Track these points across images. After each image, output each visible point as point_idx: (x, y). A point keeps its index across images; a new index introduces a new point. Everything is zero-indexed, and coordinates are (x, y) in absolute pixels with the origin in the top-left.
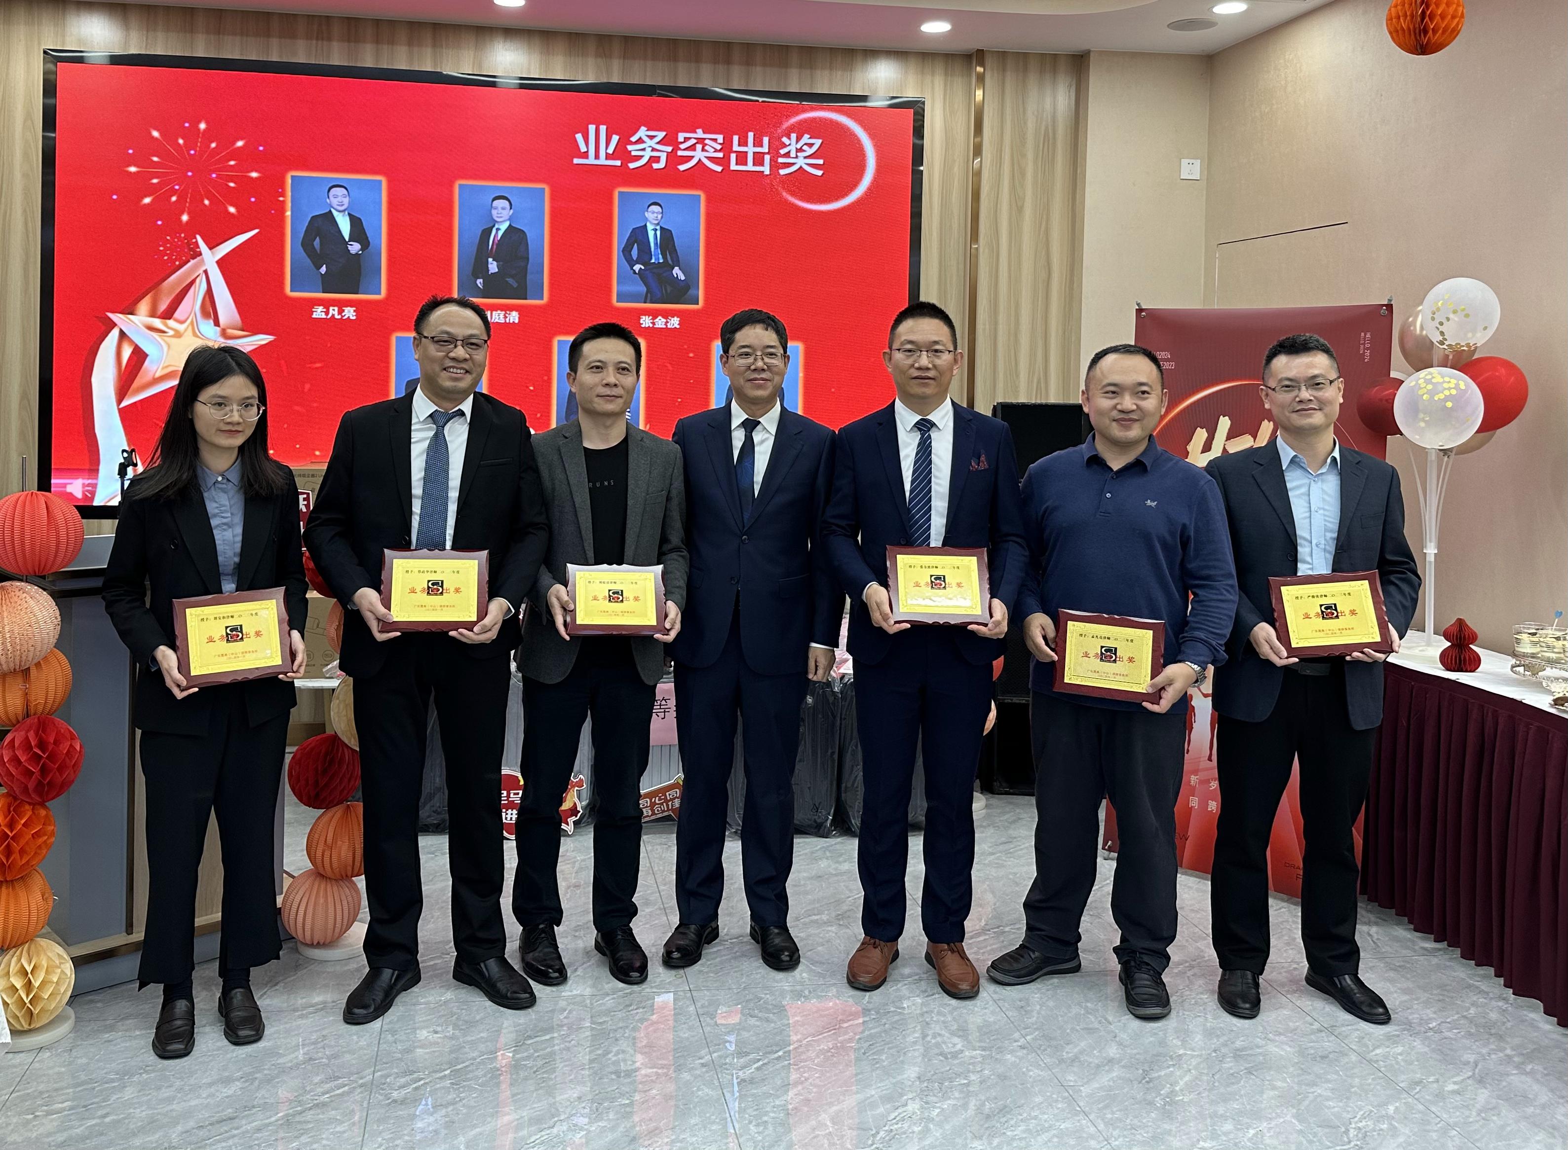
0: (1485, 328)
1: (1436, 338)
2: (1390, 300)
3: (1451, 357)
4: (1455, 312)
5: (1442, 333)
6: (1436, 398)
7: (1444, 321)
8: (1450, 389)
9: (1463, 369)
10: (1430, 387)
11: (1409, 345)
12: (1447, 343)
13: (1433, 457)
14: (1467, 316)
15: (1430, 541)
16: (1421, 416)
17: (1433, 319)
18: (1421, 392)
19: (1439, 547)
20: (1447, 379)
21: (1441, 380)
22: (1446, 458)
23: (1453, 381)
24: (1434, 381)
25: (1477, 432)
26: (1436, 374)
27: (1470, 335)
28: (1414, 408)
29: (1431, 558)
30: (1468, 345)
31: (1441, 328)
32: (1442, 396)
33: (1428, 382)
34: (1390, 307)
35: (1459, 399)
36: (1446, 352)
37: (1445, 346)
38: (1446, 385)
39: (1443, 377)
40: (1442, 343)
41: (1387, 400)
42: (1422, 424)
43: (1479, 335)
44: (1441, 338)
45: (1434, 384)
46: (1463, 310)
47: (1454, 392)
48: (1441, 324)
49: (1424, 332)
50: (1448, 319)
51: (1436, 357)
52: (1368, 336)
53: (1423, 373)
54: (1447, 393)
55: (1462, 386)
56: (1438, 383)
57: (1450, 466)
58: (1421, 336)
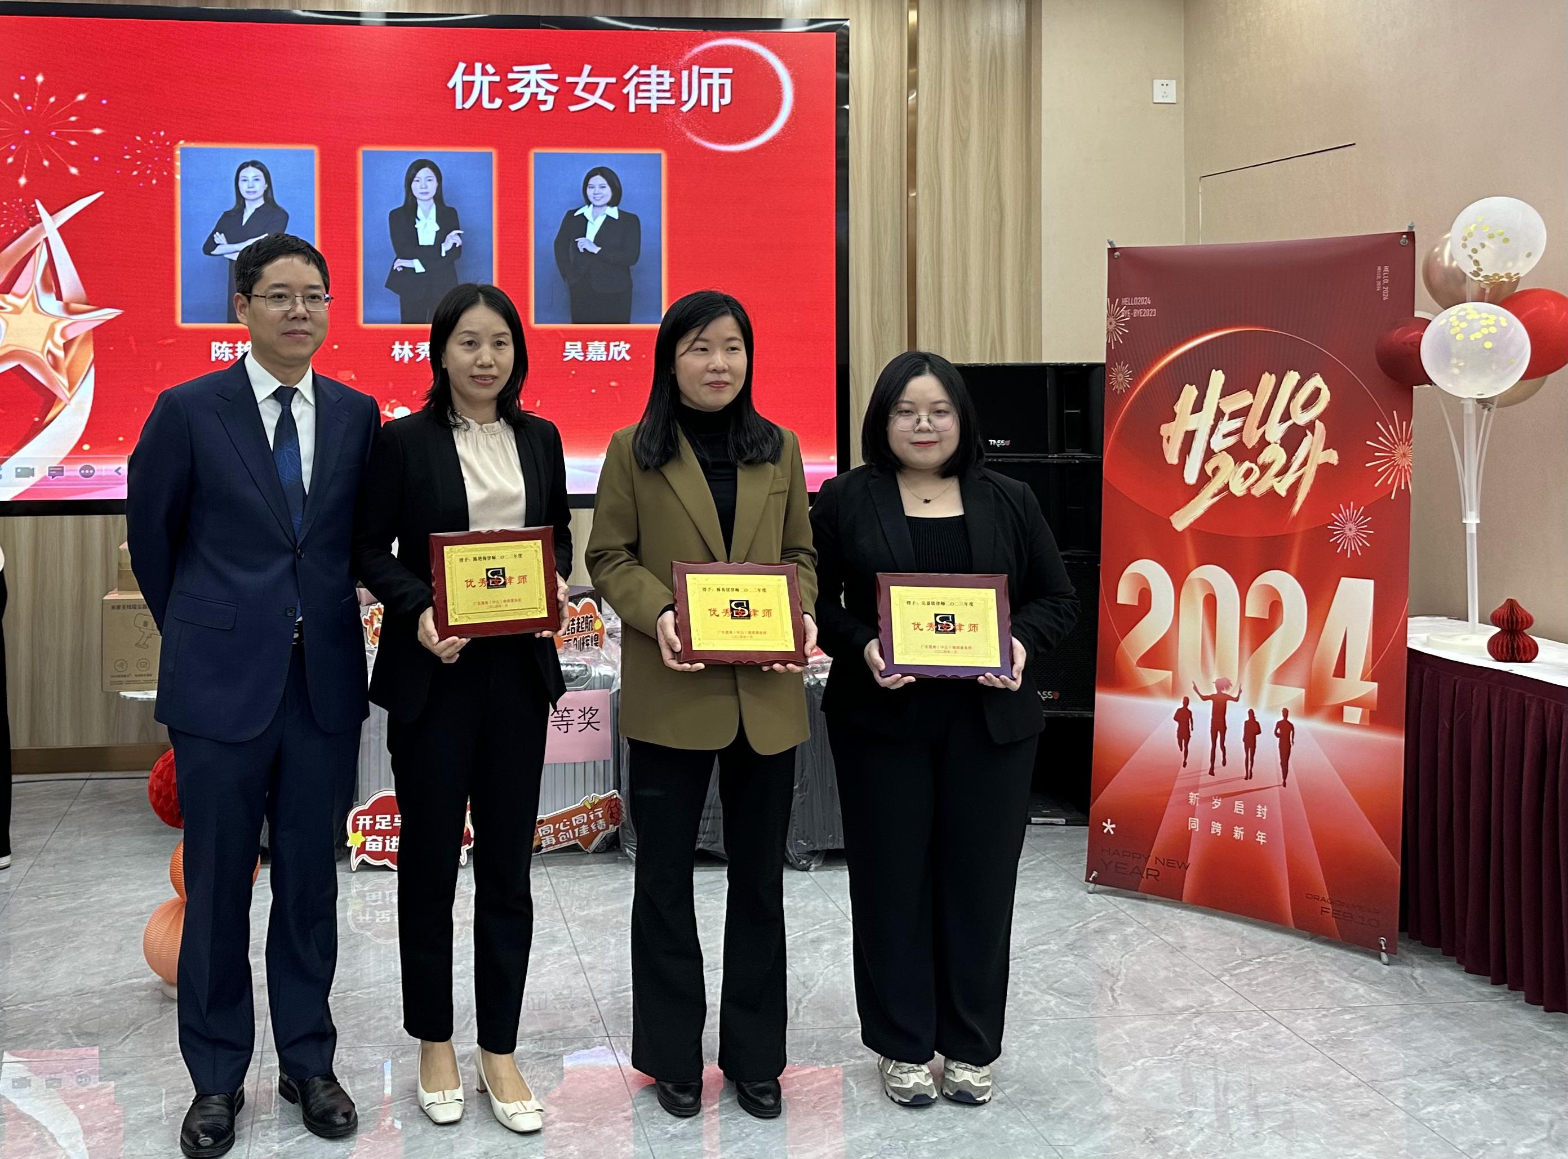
0: (1529, 255)
1: (1469, 268)
2: (1411, 227)
3: (1488, 291)
4: (1491, 237)
5: (1476, 262)
6: (1472, 338)
7: (1478, 248)
8: (1488, 326)
9: (1503, 304)
10: (1464, 325)
11: (1437, 278)
12: (1482, 274)
13: (1470, 409)
14: (1506, 240)
15: (1471, 510)
16: (1454, 361)
17: (1465, 246)
18: (1453, 332)
19: (1482, 515)
20: (1485, 315)
21: (1477, 317)
22: (1486, 412)
23: (1493, 318)
24: (1469, 317)
25: (1522, 379)
26: (1470, 309)
27: (1510, 264)
28: (1445, 351)
29: (1472, 529)
30: (1508, 275)
31: (1475, 257)
32: (1478, 335)
33: (1462, 319)
34: (1411, 235)
35: (1500, 338)
36: (1482, 285)
37: (1480, 278)
38: (1483, 323)
39: (1479, 313)
40: (1476, 274)
41: (1412, 344)
42: (1456, 371)
43: (1520, 264)
44: (1475, 268)
45: (1470, 322)
46: (1502, 234)
47: (1493, 330)
48: (1475, 251)
49: (1454, 264)
50: (1483, 246)
51: (1471, 289)
52: (1386, 269)
53: (1455, 310)
54: (1485, 331)
55: (1504, 323)
56: (1473, 320)
57: (1492, 418)
58: (1450, 268)
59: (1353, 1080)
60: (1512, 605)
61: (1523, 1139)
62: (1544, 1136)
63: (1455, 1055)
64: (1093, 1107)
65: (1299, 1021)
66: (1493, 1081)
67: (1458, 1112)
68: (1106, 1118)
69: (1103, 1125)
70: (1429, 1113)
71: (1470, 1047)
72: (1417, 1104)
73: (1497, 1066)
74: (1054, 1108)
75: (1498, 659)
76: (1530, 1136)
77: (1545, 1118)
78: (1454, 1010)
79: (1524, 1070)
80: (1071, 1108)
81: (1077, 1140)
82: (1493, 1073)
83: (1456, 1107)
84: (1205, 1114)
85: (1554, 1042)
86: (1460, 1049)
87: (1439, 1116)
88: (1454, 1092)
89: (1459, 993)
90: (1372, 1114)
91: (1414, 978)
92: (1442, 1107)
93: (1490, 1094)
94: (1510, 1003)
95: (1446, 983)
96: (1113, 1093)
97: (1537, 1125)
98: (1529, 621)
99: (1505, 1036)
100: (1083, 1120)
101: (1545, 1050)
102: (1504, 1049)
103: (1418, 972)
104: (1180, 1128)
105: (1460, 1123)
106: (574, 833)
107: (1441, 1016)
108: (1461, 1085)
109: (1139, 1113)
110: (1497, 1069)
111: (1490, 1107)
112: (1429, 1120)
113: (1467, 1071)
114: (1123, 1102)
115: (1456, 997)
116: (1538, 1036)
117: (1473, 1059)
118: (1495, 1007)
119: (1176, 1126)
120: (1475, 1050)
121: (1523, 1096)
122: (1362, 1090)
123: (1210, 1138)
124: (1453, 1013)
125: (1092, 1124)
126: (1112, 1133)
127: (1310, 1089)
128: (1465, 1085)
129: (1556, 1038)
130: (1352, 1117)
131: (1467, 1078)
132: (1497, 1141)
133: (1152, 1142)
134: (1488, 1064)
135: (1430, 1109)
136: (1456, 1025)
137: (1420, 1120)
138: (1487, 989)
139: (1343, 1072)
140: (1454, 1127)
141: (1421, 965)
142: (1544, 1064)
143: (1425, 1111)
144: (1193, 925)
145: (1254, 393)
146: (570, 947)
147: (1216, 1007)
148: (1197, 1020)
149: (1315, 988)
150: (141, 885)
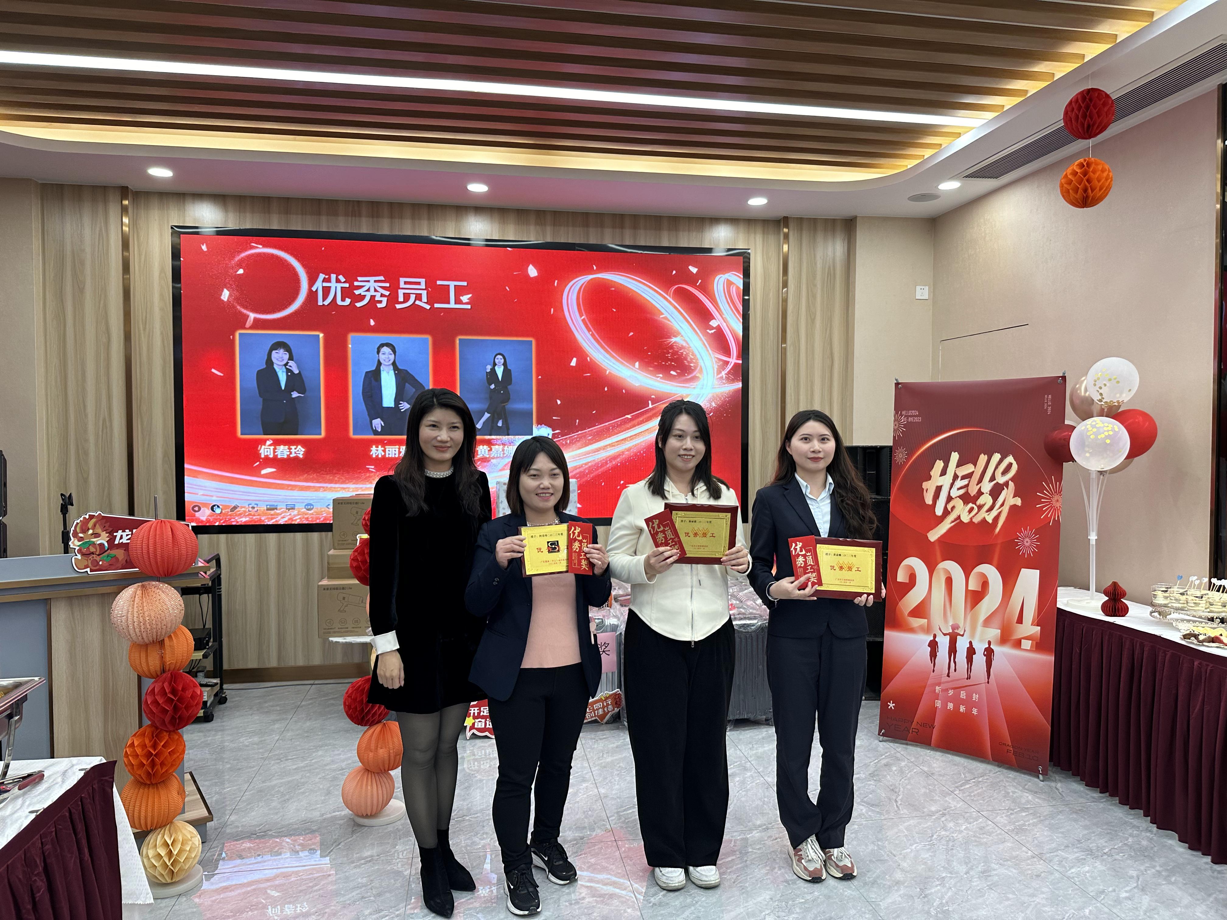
0: (1130, 390)
1: (1096, 397)
2: (1064, 373)
3: (1106, 410)
4: (1110, 380)
5: (1101, 394)
6: (1099, 437)
7: (1103, 386)
8: (1108, 431)
9: (1113, 417)
10: (1095, 430)
11: (1077, 402)
12: (1104, 401)
13: (1094, 476)
14: (1118, 382)
15: (1093, 531)
16: (1087, 449)
17: (1095, 385)
18: (1088, 434)
19: (1099, 534)
20: (1106, 424)
21: (1102, 425)
22: (1102, 477)
23: (1111, 426)
24: (1097, 426)
25: (1125, 459)
26: (1097, 421)
27: (1118, 395)
28: (1082, 444)
29: (1093, 542)
30: (1118, 402)
31: (1101, 391)
32: (1103, 436)
33: (1093, 427)
34: (1064, 378)
35: (1114, 437)
36: (1103, 407)
37: (1102, 403)
38: (1105, 429)
39: (1103, 423)
40: (1100, 401)
41: (1064, 439)
42: (1088, 455)
43: (1124, 395)
44: (1100, 397)
45: (1098, 428)
46: (1115, 379)
47: (1111, 433)
48: (1101, 388)
49: (1087, 394)
50: (1105, 385)
51: (1095, 409)
52: (1050, 396)
53: (1089, 421)
54: (1106, 433)
55: (1117, 429)
56: (1100, 427)
57: (1105, 481)
58: (1085, 397)
59: (1030, 854)
60: (1115, 584)
61: (1124, 887)
62: (1135, 885)
63: (1083, 835)
64: (890, 876)
65: (998, 818)
66: (1105, 851)
67: (1088, 872)
68: (898, 883)
69: (896, 888)
70: (1072, 873)
71: (1091, 831)
72: (1065, 868)
73: (1106, 842)
74: (869, 878)
75: (1107, 615)
76: (1127, 885)
77: (1134, 873)
78: (1080, 808)
79: (1120, 845)
80: (878, 877)
81: (882, 898)
82: (1104, 846)
83: (1087, 868)
84: (951, 878)
85: (1134, 826)
86: (1086, 832)
87: (1078, 874)
88: (1085, 859)
89: (1082, 797)
90: (1042, 875)
91: (1057, 789)
92: (1079, 869)
93: (1103, 860)
94: (1109, 803)
95: (1075, 792)
96: (901, 867)
97: (1130, 878)
98: (1123, 594)
99: (1107, 824)
100: (885, 885)
101: (1130, 831)
102: (1109, 831)
103: (1059, 785)
104: (939, 888)
105: (1090, 879)
106: (595, 713)
107: (1073, 812)
108: (1088, 854)
109: (915, 879)
110: (1106, 844)
111: (1104, 868)
112: (1073, 877)
113: (1091, 846)
114: (906, 872)
115: (1081, 800)
116: (1126, 823)
117: (1093, 838)
118: (1101, 805)
119: (936, 886)
120: (1094, 833)
121: (1122, 861)
122: (1035, 860)
123: (956, 893)
124: (1080, 810)
125: (890, 887)
126: (902, 892)
127: (1008, 860)
128: (1091, 855)
129: (1135, 823)
130: (1032, 877)
131: (1091, 851)
132: (1110, 889)
133: (924, 897)
134: (1101, 841)
135: (1073, 870)
136: (1082, 817)
137: (1068, 878)
138: (1096, 795)
139: (1024, 849)
140: (1087, 881)
141: (1060, 781)
142: (1130, 840)
143: (1070, 872)
144: (937, 760)
145: (975, 465)
146: (592, 784)
147: (953, 810)
148: (943, 819)
149: (1005, 797)
150: (343, 751)
